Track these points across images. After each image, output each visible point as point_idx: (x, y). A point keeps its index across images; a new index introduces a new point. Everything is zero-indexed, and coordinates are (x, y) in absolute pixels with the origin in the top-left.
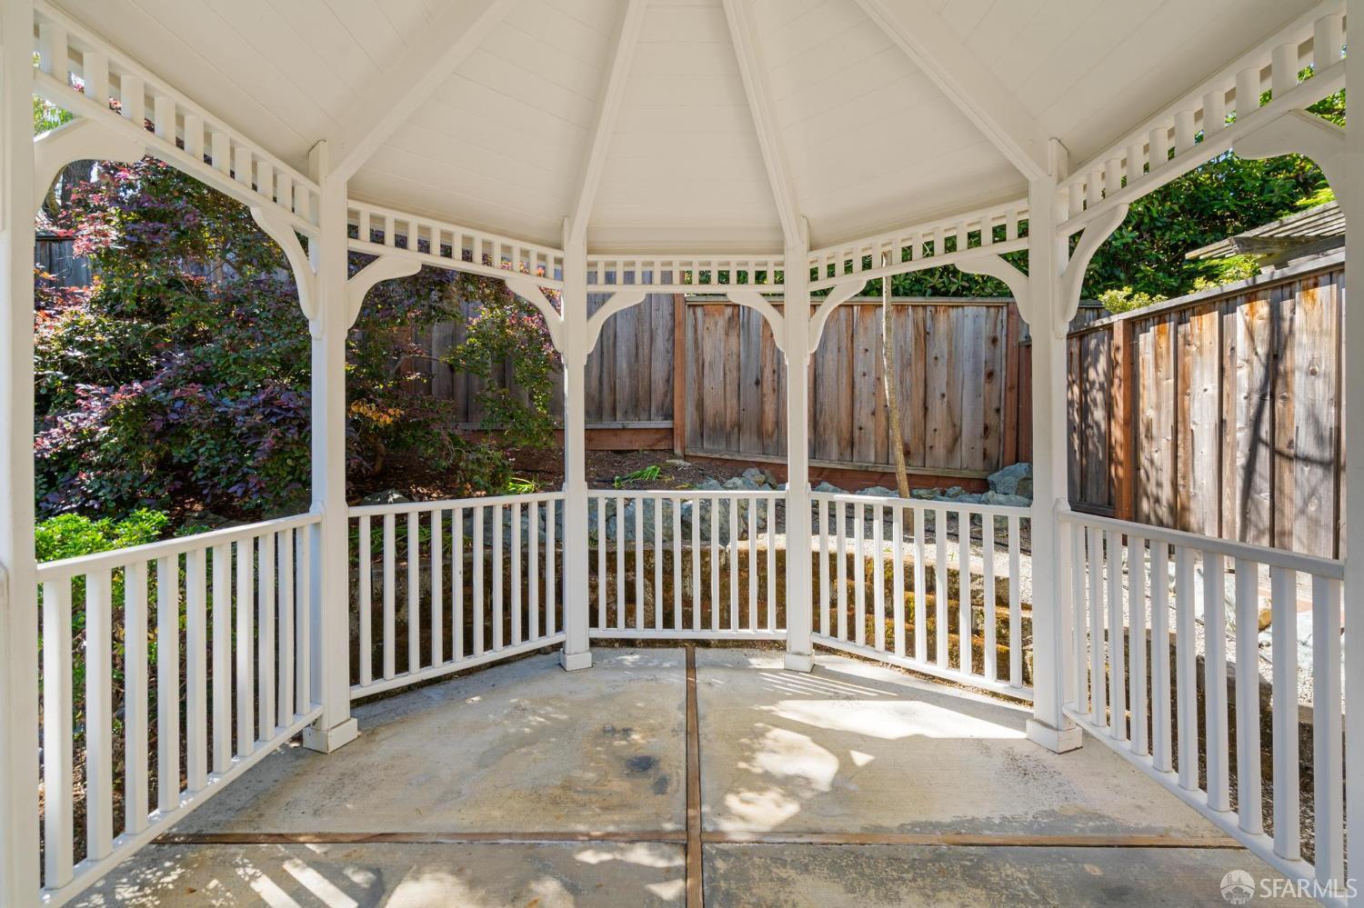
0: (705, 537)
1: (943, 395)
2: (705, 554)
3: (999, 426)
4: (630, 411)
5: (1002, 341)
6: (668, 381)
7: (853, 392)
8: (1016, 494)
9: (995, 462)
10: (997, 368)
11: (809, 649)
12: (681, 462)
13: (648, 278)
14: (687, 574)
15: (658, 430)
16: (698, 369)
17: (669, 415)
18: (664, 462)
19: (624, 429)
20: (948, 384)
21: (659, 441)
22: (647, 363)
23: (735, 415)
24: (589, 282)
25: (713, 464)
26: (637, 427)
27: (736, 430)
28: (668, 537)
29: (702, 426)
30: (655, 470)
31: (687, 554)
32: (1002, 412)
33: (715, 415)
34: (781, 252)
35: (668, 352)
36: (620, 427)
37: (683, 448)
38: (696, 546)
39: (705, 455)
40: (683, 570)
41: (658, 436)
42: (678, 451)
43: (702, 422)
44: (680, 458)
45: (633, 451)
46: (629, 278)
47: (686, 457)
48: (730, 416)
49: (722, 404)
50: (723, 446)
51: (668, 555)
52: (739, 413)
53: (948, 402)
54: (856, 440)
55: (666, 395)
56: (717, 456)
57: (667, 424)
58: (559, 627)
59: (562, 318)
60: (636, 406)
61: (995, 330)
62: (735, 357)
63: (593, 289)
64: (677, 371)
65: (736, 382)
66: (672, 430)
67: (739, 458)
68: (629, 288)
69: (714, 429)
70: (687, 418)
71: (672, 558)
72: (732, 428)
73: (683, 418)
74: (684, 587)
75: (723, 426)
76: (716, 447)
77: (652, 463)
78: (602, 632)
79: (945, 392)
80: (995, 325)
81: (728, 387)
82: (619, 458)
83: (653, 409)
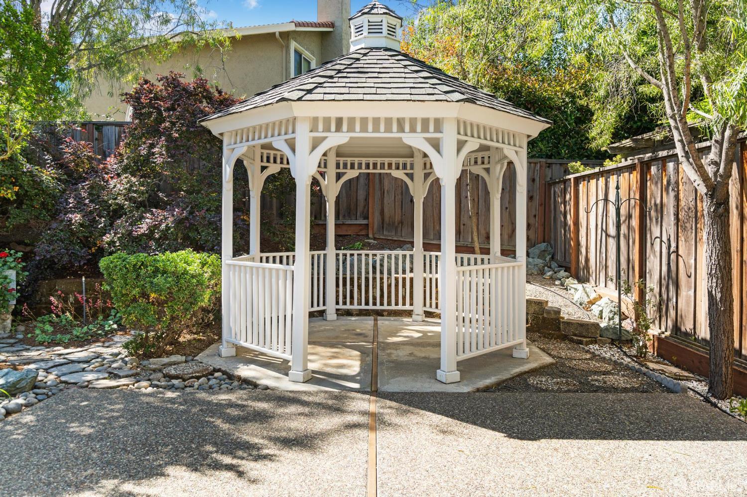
0: (382, 272)
1: (507, 208)
2: (382, 279)
3: (535, 224)
4: (346, 215)
5: (537, 180)
6: (366, 200)
7: (460, 206)
8: (538, 258)
9: (533, 242)
10: (535, 195)
11: (421, 312)
12: (372, 241)
13: (360, 167)
14: (374, 287)
15: (361, 225)
16: (381, 194)
17: (366, 218)
18: (364, 241)
19: (343, 224)
20: (509, 202)
21: (361, 230)
22: (355, 190)
23: (400, 217)
24: (337, 168)
25: (389, 242)
26: (350, 223)
27: (400, 225)
28: (367, 273)
29: (383, 223)
30: (360, 244)
31: (374, 279)
32: (537, 217)
33: (390, 217)
34: (413, 157)
35: (366, 185)
36: (341, 223)
37: (373, 234)
38: (378, 276)
39: (384, 238)
40: (373, 285)
41: (361, 228)
42: (371, 236)
43: (383, 220)
44: (372, 239)
45: (348, 235)
46: (352, 167)
47: (375, 239)
48: (397, 218)
49: (393, 211)
50: (393, 233)
51: (367, 279)
52: (402, 216)
53: (509, 212)
54: (462, 231)
55: (365, 207)
56: (390, 238)
57: (365, 222)
58: (324, 305)
59: (326, 182)
60: (349, 213)
61: (534, 175)
62: (400, 188)
63: (338, 171)
64: (371, 195)
65: (401, 200)
66: (368, 224)
67: (402, 239)
68: (352, 171)
69: (389, 224)
70: (375, 219)
71: (368, 280)
72: (399, 224)
73: (373, 219)
74: (373, 293)
75: (394, 223)
76: (390, 234)
77: (358, 241)
78: (341, 306)
79: (507, 206)
80: (534, 172)
81: (396, 203)
82: (341, 239)
83: (358, 214)
